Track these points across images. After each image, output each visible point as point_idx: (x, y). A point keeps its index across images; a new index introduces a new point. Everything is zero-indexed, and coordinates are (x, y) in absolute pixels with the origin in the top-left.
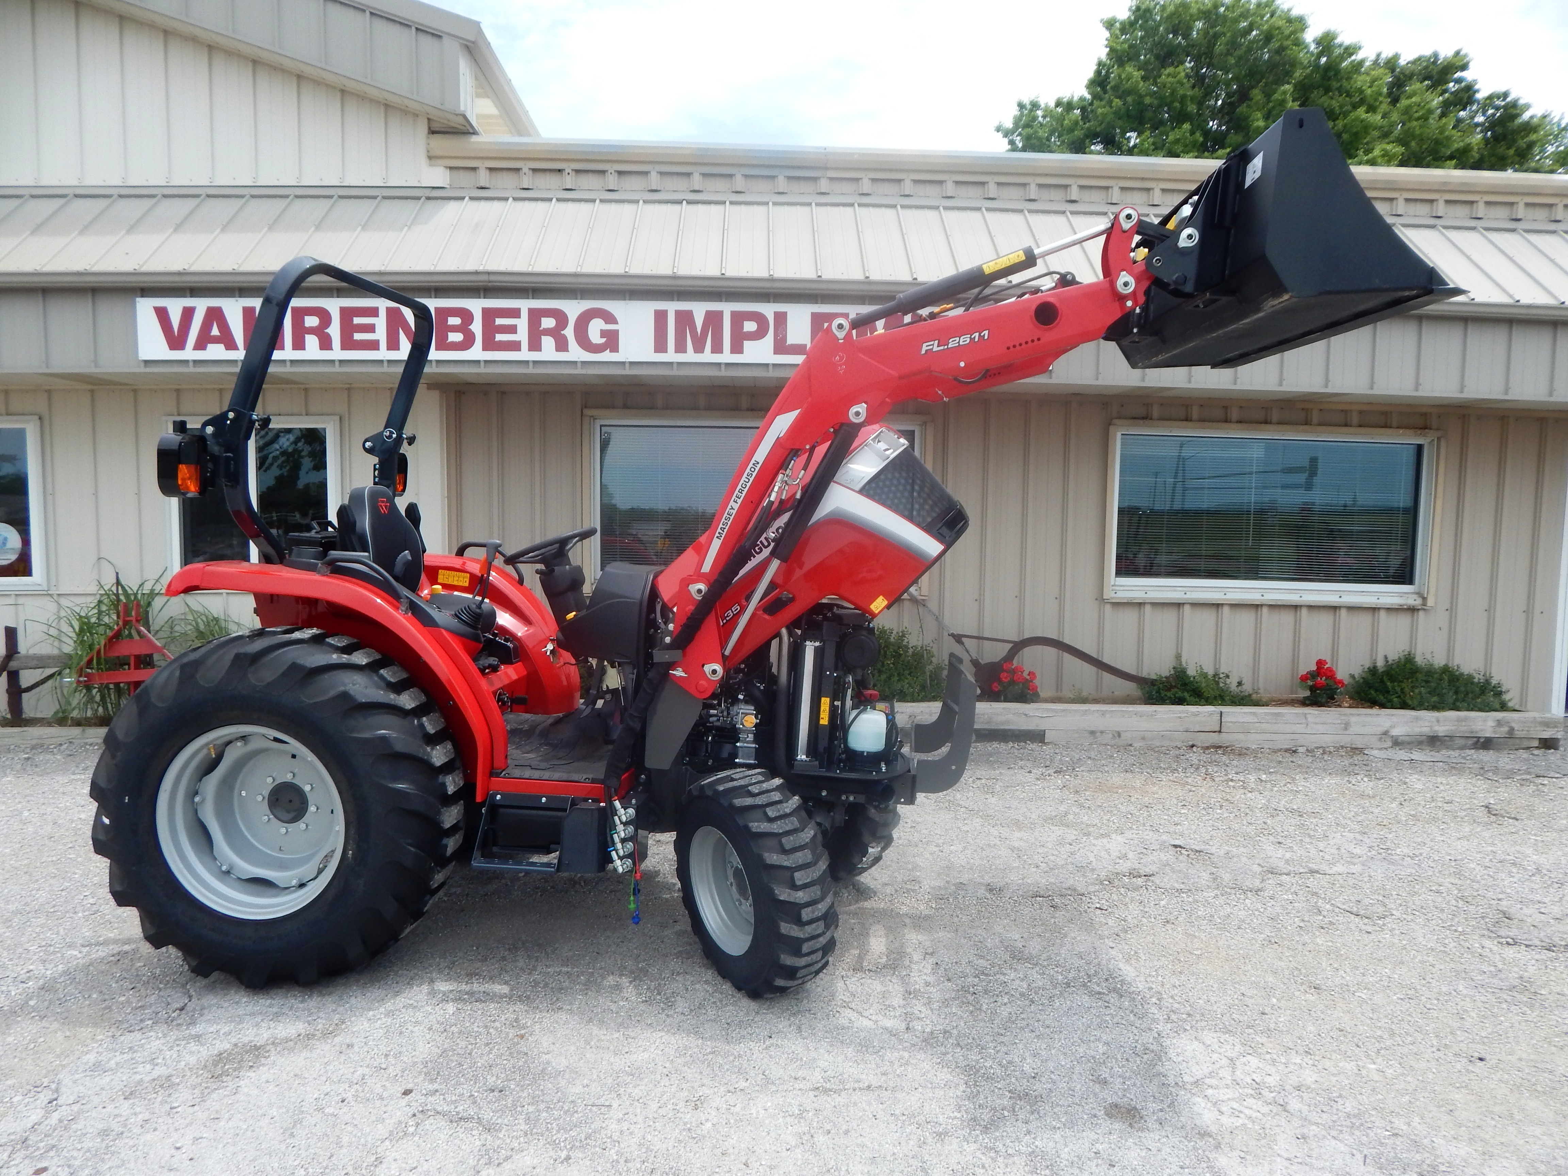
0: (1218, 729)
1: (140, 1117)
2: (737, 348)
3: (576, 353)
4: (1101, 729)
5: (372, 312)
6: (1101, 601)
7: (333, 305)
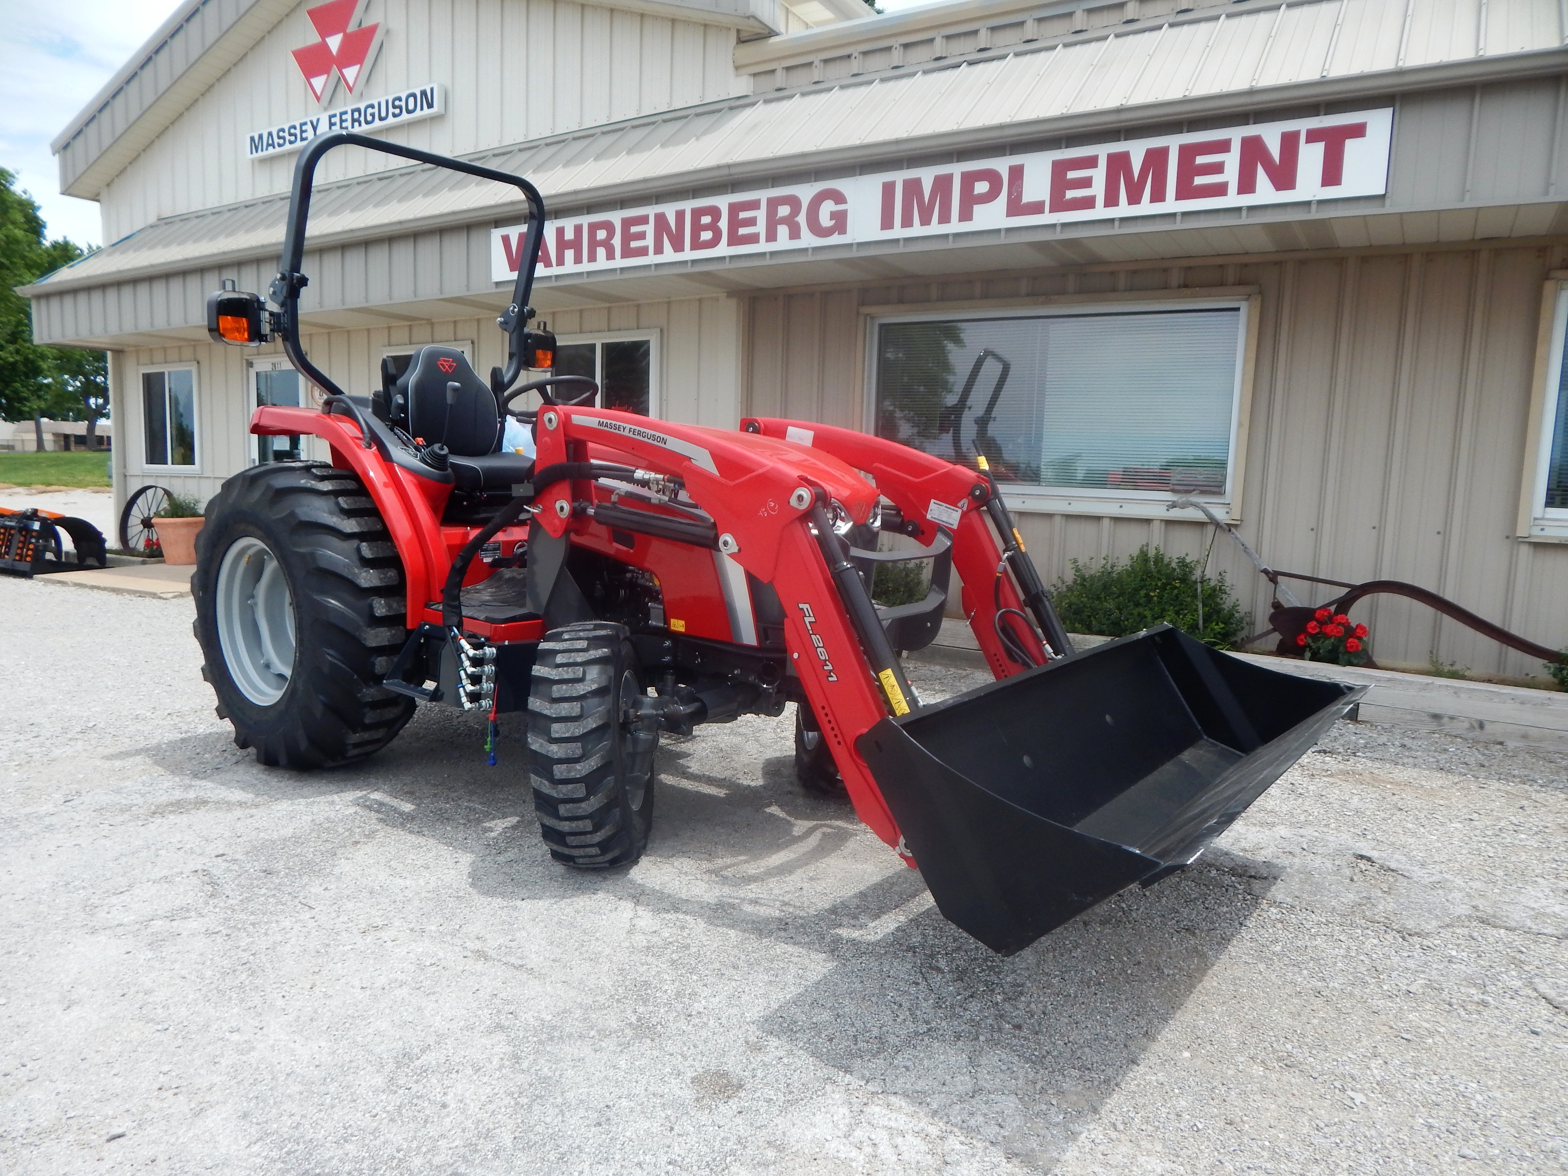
2: (966, 215)
4: (1451, 713)
5: (644, 220)
6: (1514, 540)
7: (616, 217)
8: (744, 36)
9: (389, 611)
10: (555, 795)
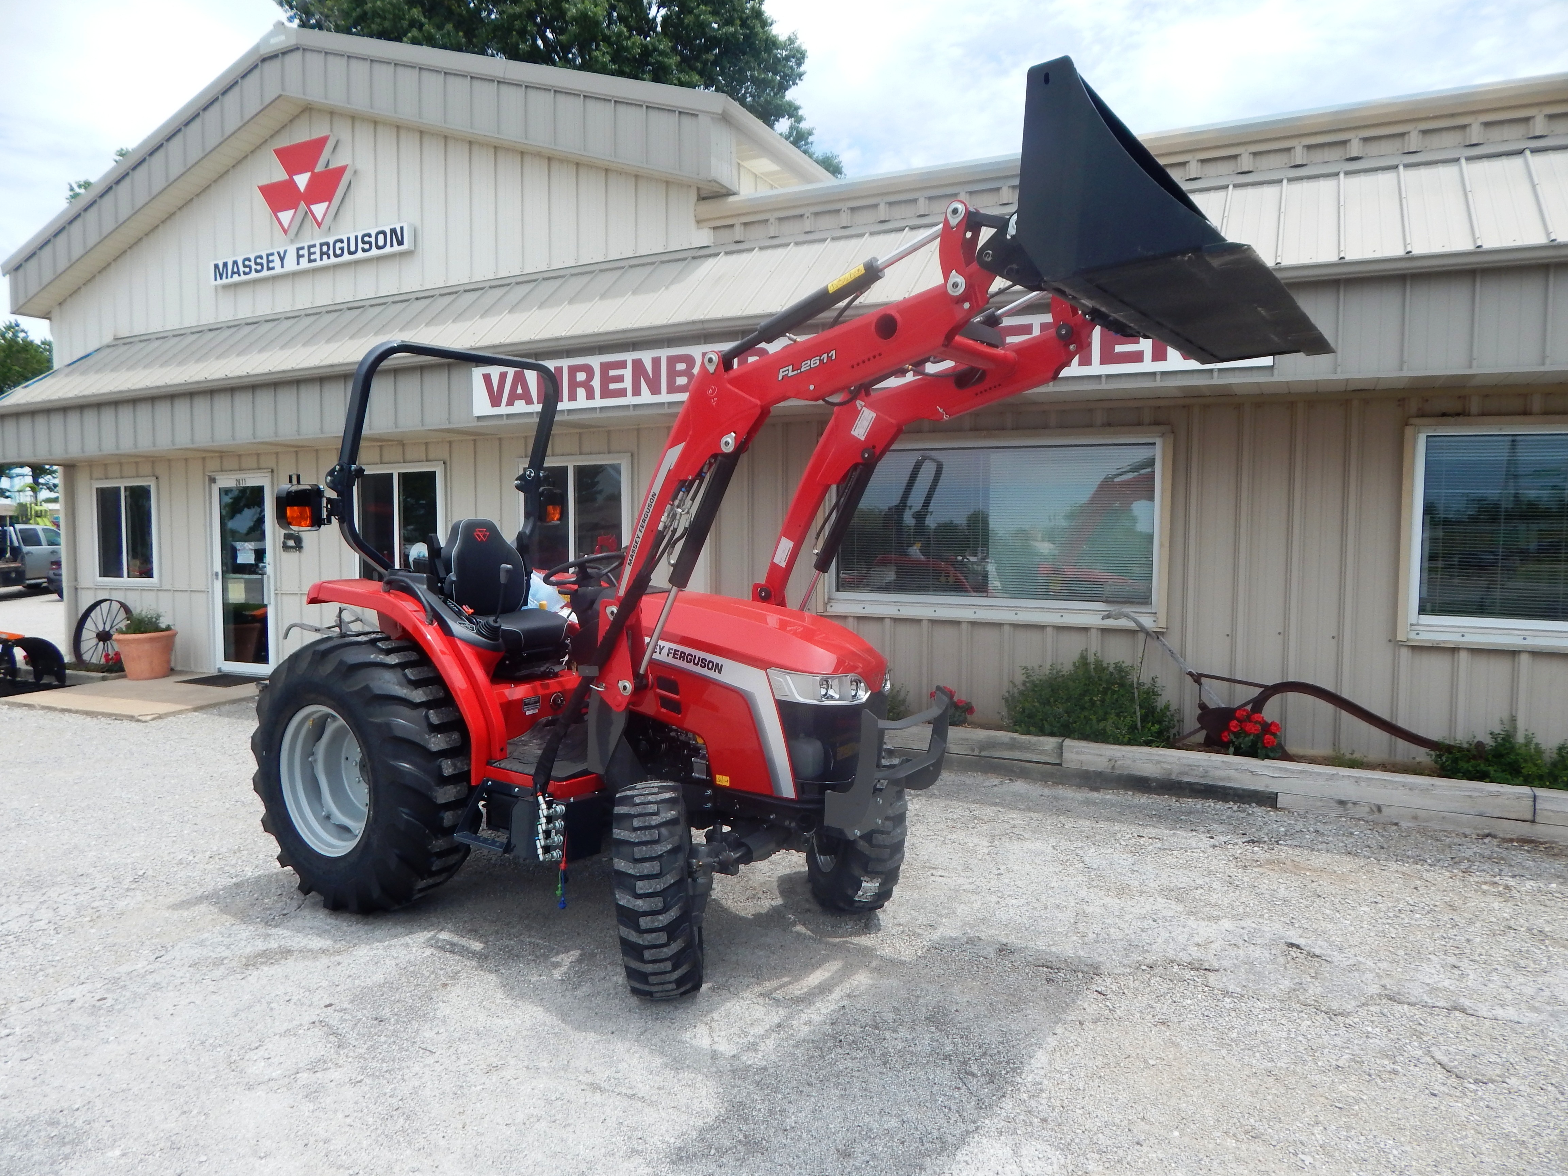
0: (1529, 816)
1: (182, 980)
4: (1354, 799)
5: (622, 365)
6: (1395, 643)
7: (595, 362)
8: (704, 194)
9: (454, 770)
10: (641, 943)
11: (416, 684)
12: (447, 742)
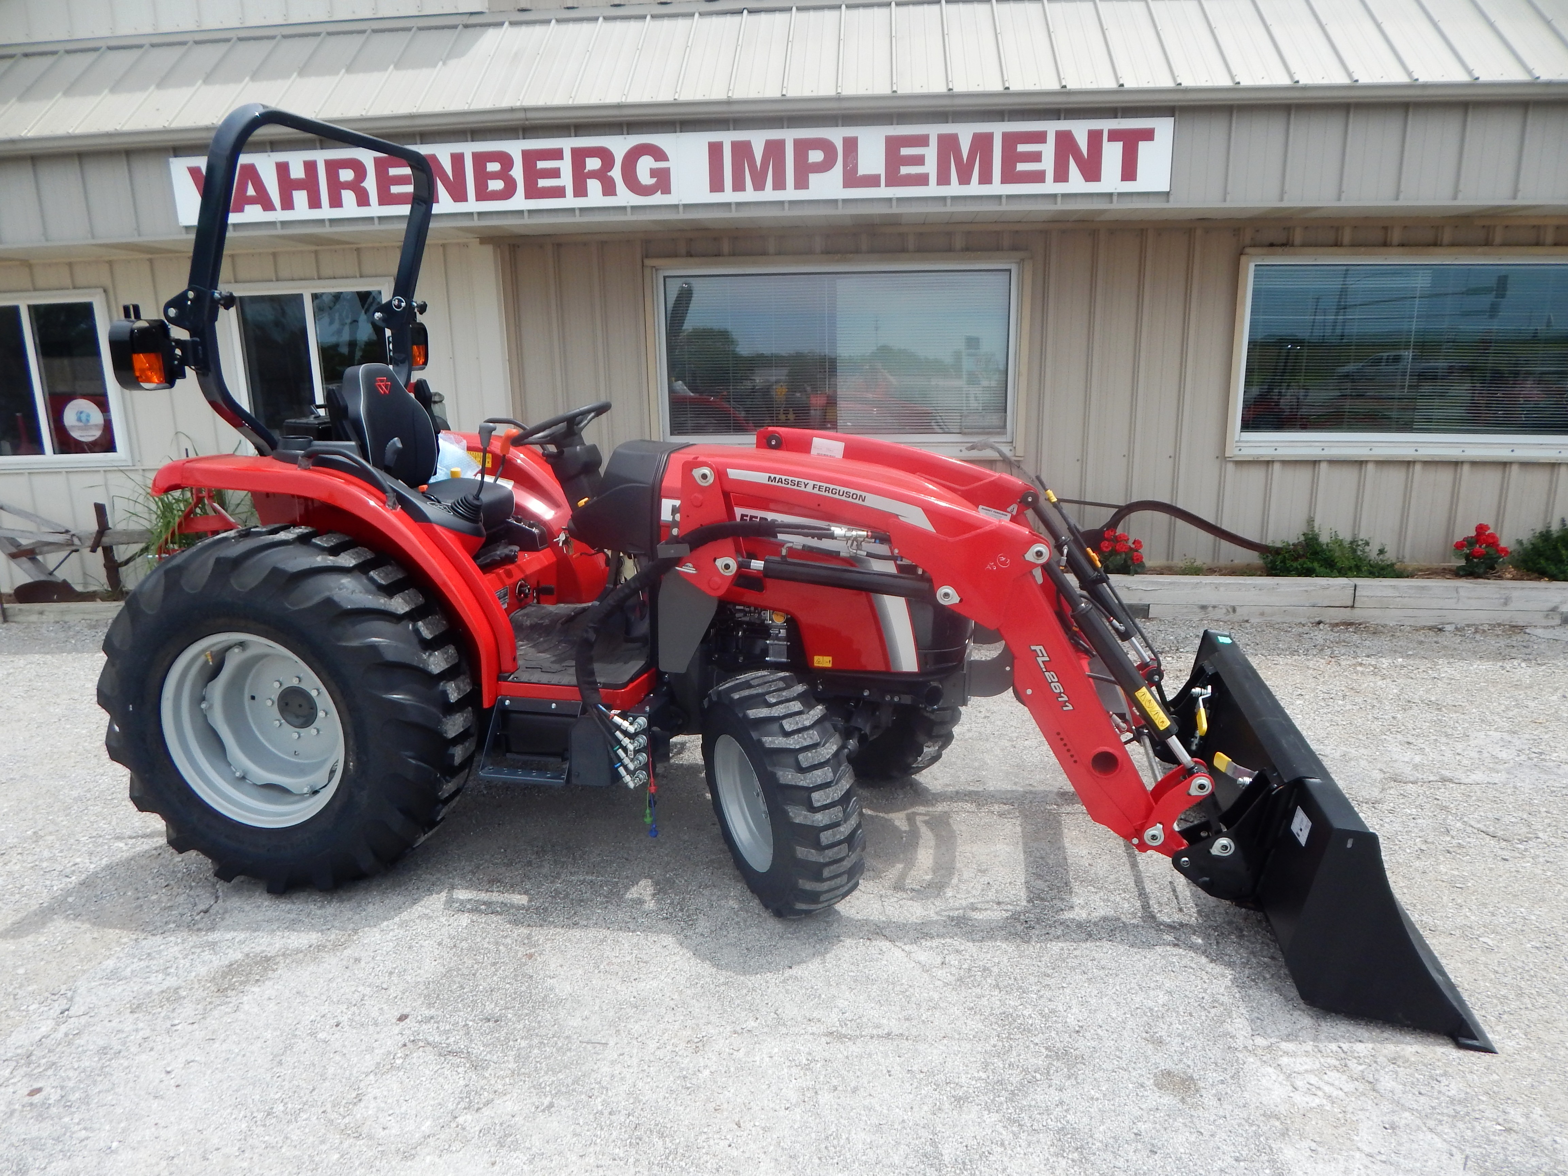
0: (1350, 603)
1: (141, 1034)
3: (624, 197)
6: (1223, 459)
11: (390, 590)
12: (446, 660)
